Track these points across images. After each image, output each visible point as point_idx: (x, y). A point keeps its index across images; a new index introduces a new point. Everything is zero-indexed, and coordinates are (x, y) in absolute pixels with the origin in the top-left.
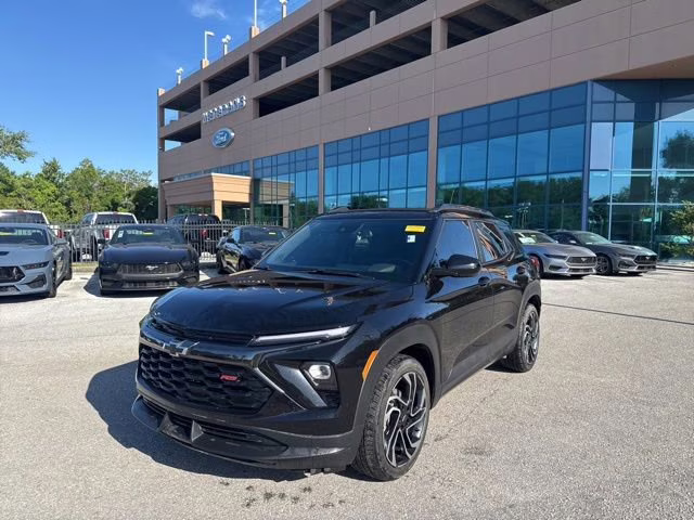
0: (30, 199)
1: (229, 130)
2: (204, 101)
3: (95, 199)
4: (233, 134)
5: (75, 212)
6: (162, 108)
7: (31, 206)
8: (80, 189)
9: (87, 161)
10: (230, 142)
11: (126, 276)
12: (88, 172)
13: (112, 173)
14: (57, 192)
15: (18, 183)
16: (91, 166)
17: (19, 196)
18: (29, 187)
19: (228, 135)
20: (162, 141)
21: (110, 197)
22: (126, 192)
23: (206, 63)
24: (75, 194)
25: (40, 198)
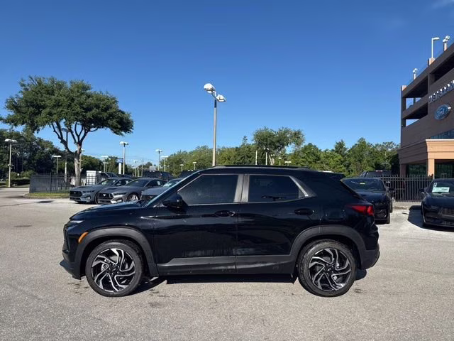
0: (327, 164)
1: (446, 106)
2: (430, 88)
3: (365, 161)
4: (450, 108)
5: (352, 171)
6: (404, 99)
7: (327, 167)
8: (355, 157)
9: (362, 139)
10: (448, 114)
11: (444, 216)
12: (362, 145)
13: (377, 145)
14: (342, 159)
15: (322, 156)
16: (364, 142)
17: (322, 163)
18: (327, 157)
19: (446, 109)
20: (404, 121)
21: (375, 161)
22: (386, 156)
23: (432, 60)
24: (352, 160)
25: (332, 163)
